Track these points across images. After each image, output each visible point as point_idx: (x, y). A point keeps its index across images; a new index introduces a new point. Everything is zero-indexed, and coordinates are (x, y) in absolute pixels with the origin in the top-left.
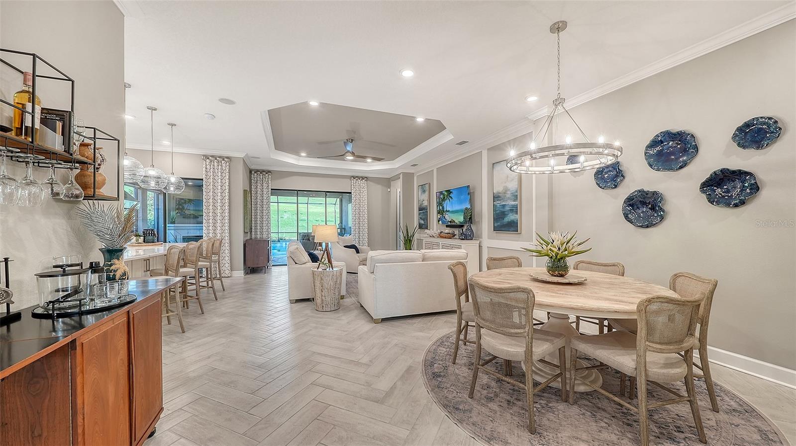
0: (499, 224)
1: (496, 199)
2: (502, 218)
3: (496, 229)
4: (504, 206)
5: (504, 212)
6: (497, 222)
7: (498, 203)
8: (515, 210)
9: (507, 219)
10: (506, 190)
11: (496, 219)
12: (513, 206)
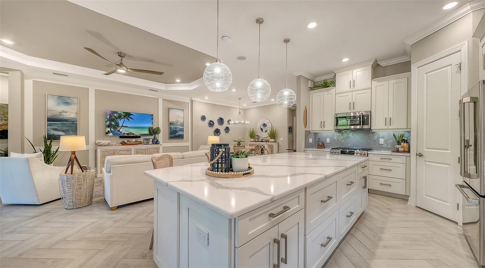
0: (173, 136)
1: (171, 124)
2: (175, 133)
3: (170, 138)
4: (176, 128)
5: (176, 130)
6: (172, 135)
7: (172, 126)
8: (182, 130)
9: (177, 134)
10: (177, 122)
11: (171, 134)
12: (182, 129)
